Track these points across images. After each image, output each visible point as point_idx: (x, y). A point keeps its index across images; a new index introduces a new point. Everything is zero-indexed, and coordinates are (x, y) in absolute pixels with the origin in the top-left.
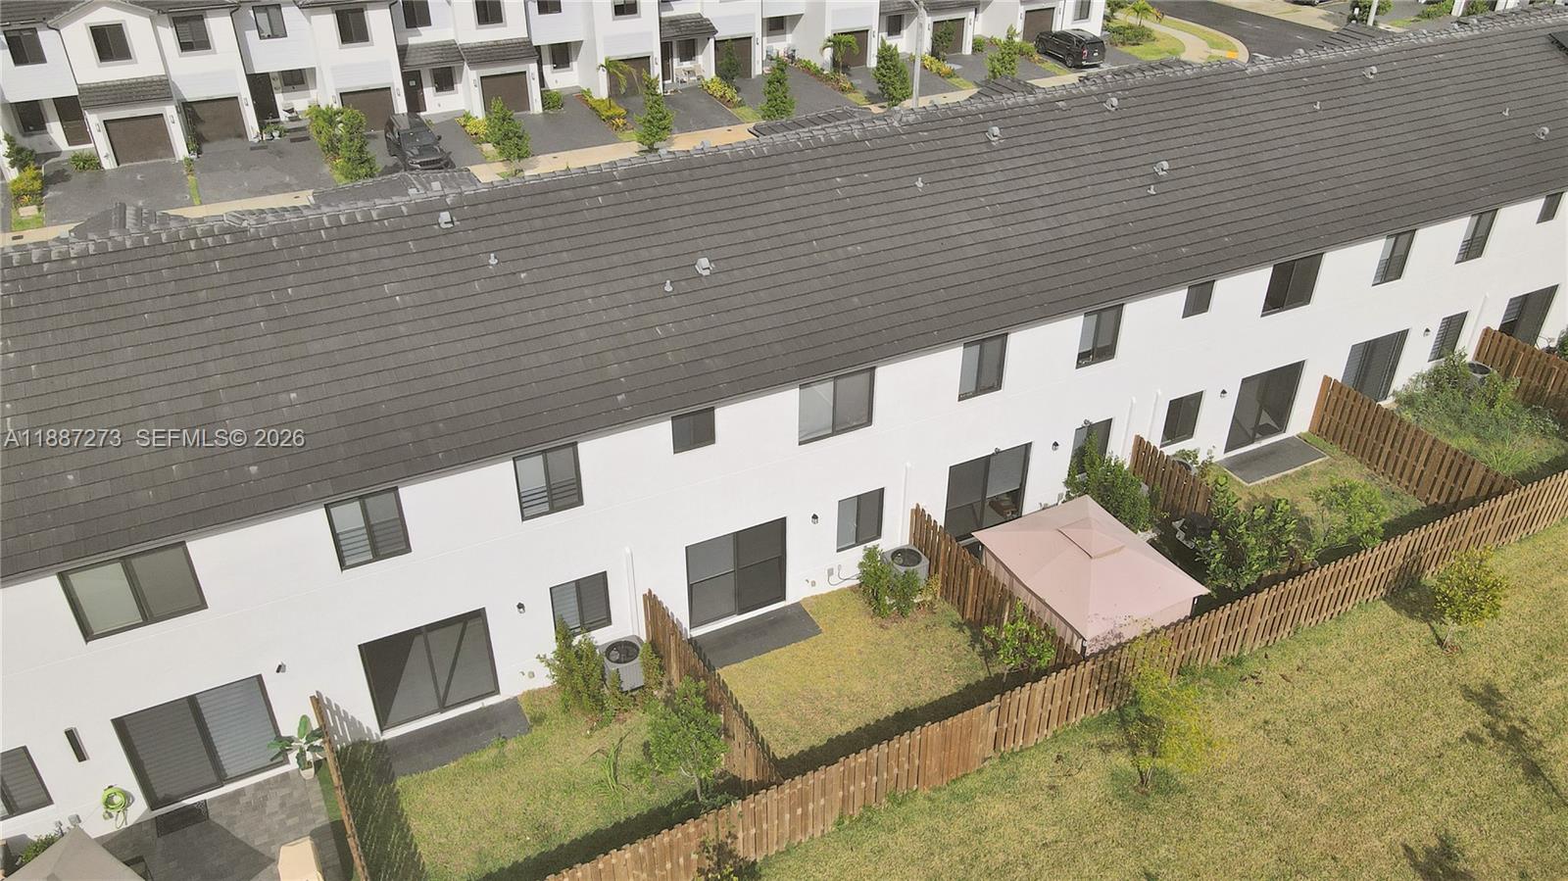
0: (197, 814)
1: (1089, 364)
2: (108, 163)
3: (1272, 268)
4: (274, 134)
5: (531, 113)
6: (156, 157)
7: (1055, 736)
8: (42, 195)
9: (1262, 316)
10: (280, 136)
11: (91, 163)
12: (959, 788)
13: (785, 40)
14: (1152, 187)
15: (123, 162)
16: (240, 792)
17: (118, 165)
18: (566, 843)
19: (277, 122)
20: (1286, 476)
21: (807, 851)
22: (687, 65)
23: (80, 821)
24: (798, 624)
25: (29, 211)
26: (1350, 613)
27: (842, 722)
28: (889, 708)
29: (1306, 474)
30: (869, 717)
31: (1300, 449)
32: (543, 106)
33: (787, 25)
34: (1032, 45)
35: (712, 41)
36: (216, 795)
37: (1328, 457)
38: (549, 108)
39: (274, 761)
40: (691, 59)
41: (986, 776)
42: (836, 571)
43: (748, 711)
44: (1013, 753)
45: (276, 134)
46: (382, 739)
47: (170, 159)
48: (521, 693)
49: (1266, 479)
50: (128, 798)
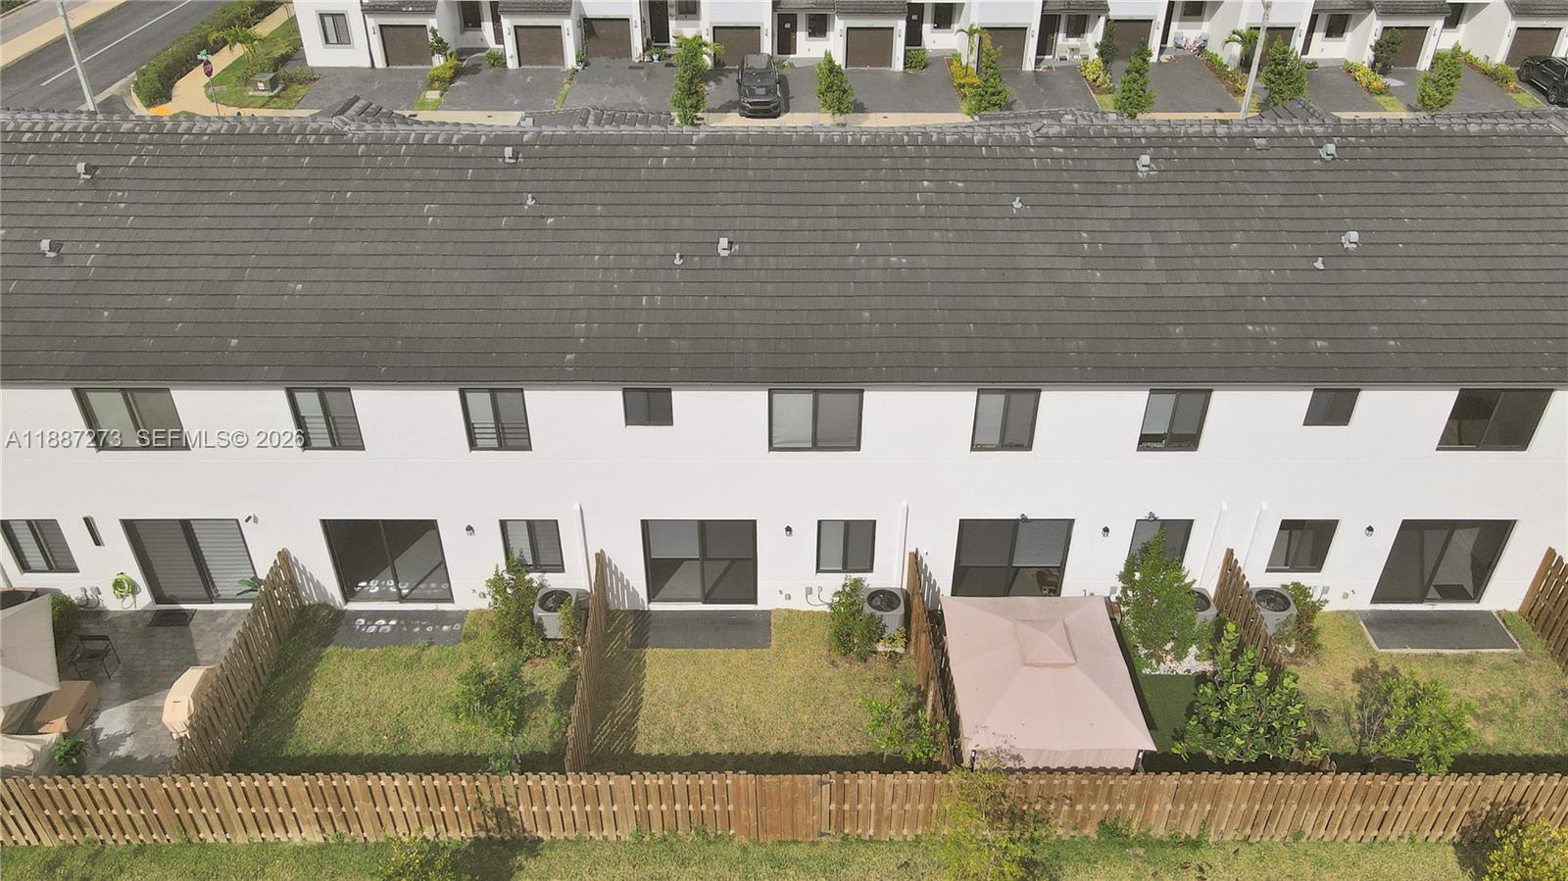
0: (183, 619)
1: (1160, 450)
2: (512, 63)
3: (1457, 392)
4: (654, 57)
5: (892, 69)
6: (550, 64)
7: (918, 840)
8: (451, 83)
9: (1438, 449)
10: (659, 60)
11: (499, 60)
12: (780, 852)
13: (1200, 28)
14: (1320, 259)
15: (526, 64)
16: (224, 612)
17: (520, 66)
18: (410, 754)
19: (665, 47)
20: (1439, 655)
21: (593, 849)
22: (1073, 42)
23: (100, 593)
24: (754, 630)
25: (433, 95)
26: (1393, 845)
27: (721, 741)
28: (772, 747)
29: (1470, 661)
30: (751, 746)
31: (1489, 629)
32: (905, 64)
33: (1207, 11)
34: (1513, 70)
35: (1103, 20)
36: (204, 609)
37: (1520, 650)
38: (910, 67)
39: (239, 597)
40: (1079, 36)
41: (817, 851)
42: (815, 591)
43: (645, 698)
44: (859, 839)
45: (655, 57)
46: (345, 608)
47: (561, 68)
48: (473, 609)
49: (1408, 651)
50: (134, 590)
